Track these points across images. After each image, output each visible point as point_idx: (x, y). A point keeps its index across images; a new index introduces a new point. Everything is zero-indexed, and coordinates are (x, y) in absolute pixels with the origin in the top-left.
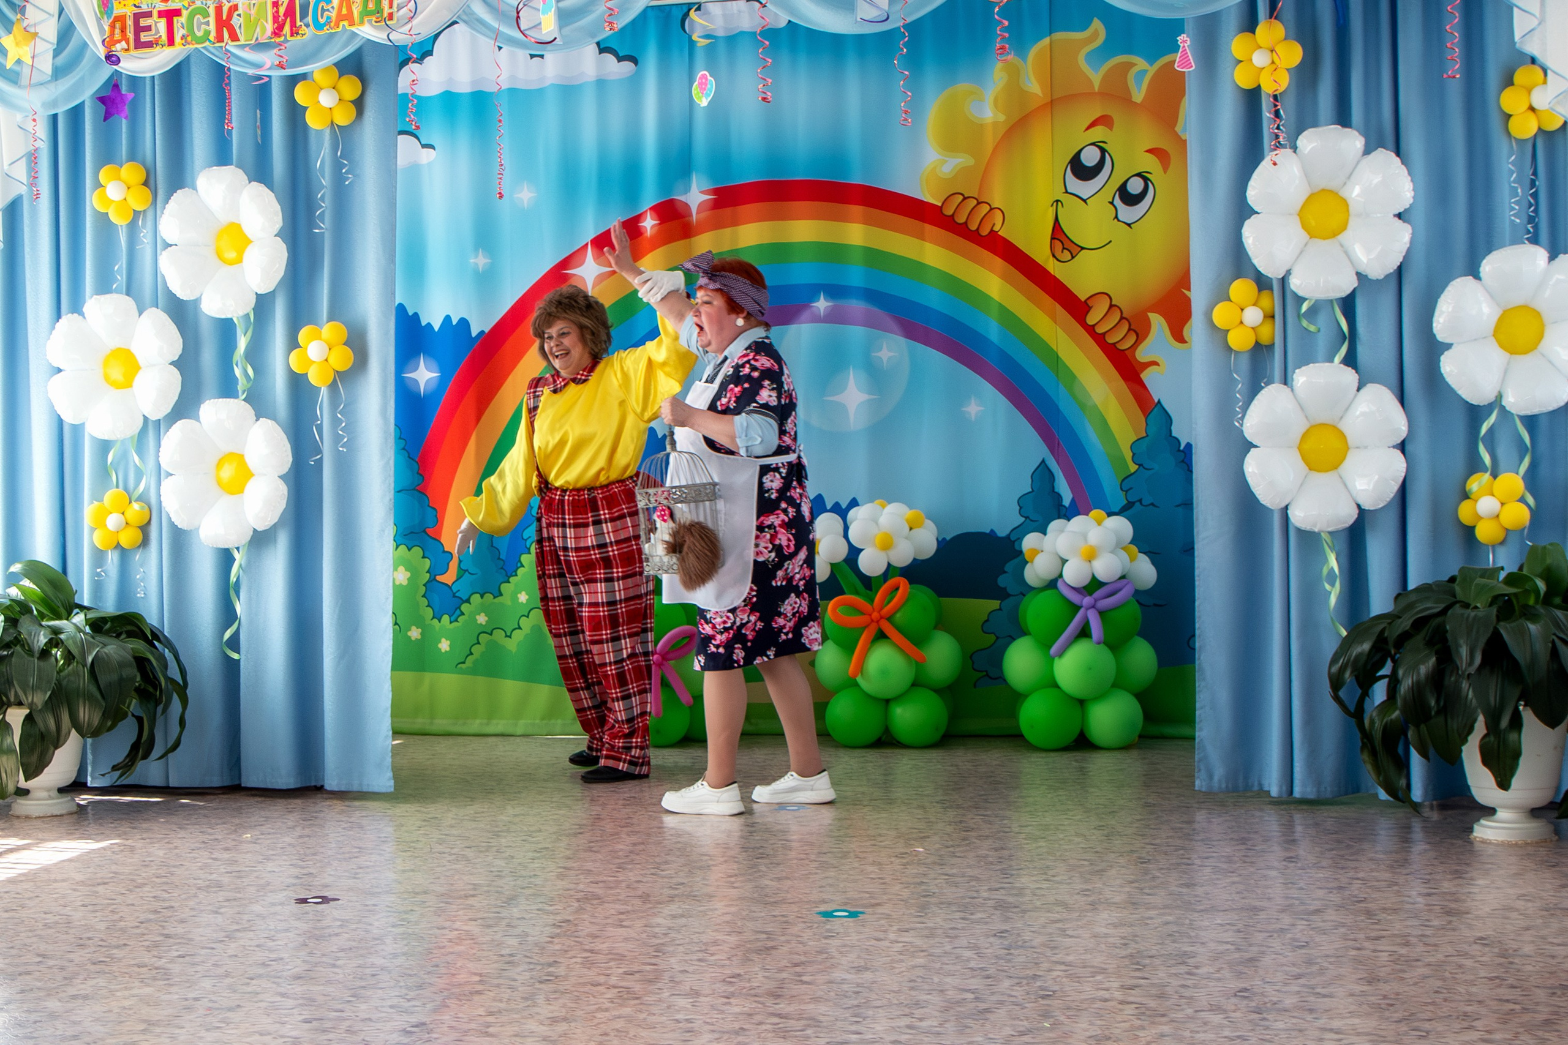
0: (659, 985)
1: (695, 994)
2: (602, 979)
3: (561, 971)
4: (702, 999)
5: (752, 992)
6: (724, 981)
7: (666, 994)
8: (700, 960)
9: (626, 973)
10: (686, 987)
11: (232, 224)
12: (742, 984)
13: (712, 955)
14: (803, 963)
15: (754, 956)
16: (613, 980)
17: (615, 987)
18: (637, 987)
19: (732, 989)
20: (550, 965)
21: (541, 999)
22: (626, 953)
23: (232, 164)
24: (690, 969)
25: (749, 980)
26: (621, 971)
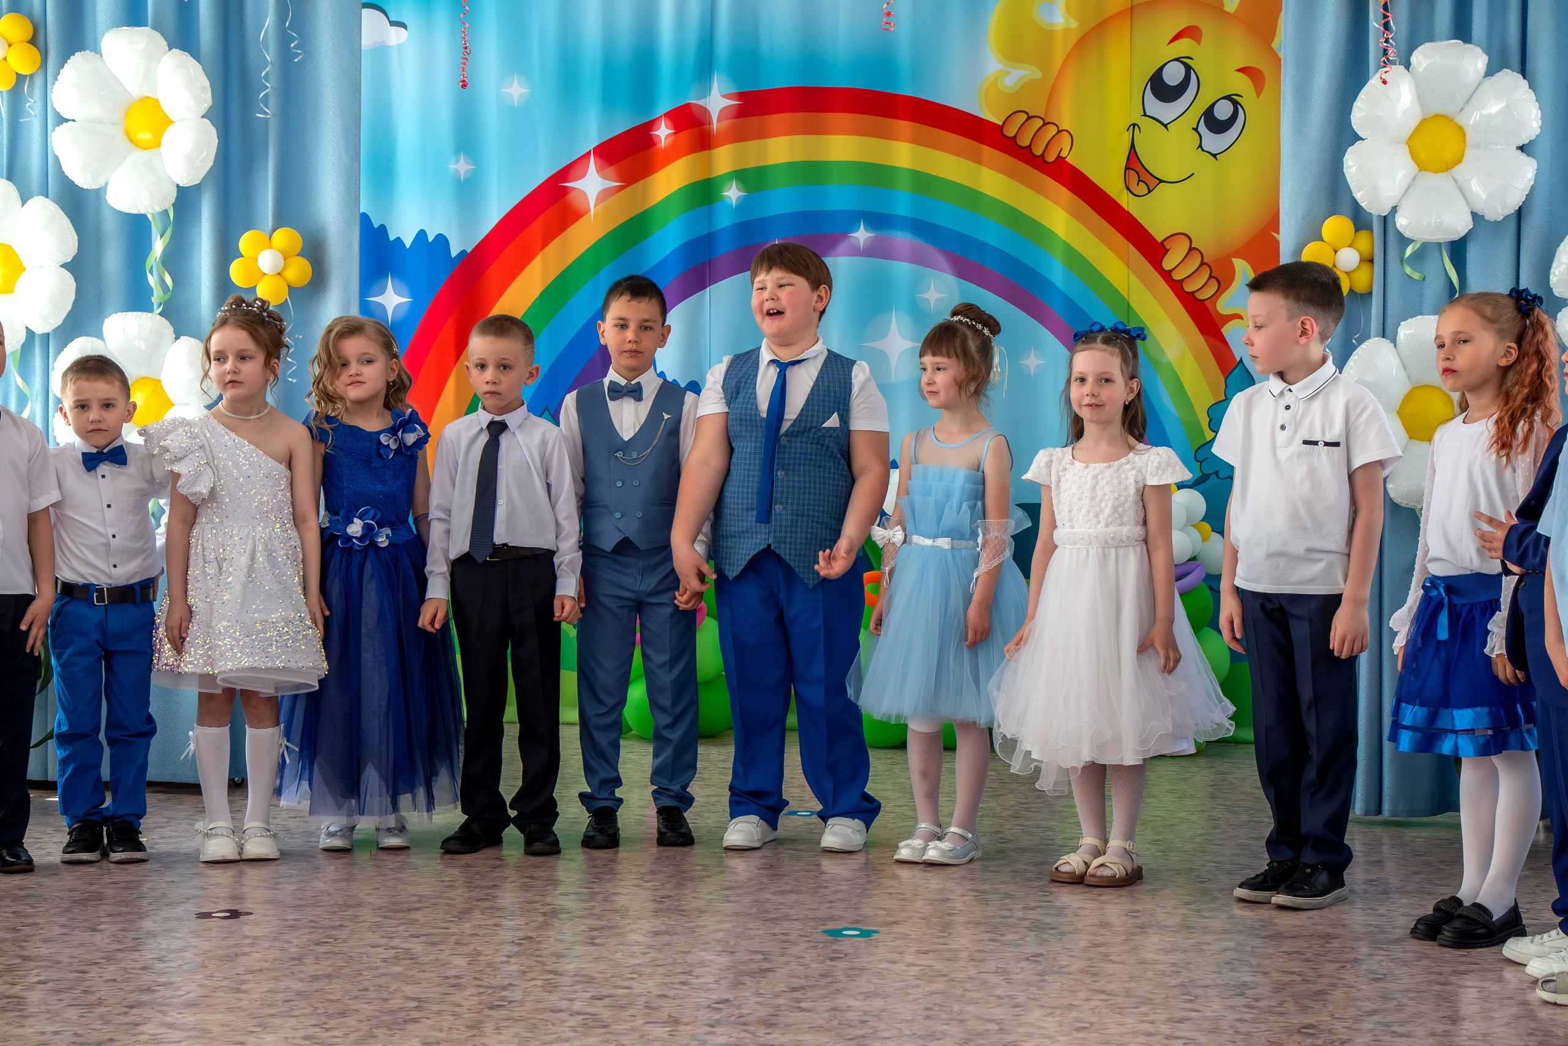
0: (632, 1012)
1: (674, 1021)
2: (564, 1004)
3: (515, 995)
4: (681, 1028)
5: (742, 1020)
6: (709, 1006)
7: (639, 1022)
8: (682, 983)
9: (594, 998)
10: (663, 1015)
11: (146, 98)
12: (731, 1011)
13: (697, 977)
14: (803, 988)
15: (746, 980)
16: (578, 1006)
17: (578, 1013)
18: (606, 1014)
19: (717, 1016)
20: (504, 988)
21: (489, 1027)
22: (596, 975)
23: (146, 25)
24: (671, 993)
25: (739, 1007)
26: (588, 995)
